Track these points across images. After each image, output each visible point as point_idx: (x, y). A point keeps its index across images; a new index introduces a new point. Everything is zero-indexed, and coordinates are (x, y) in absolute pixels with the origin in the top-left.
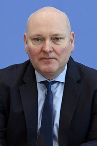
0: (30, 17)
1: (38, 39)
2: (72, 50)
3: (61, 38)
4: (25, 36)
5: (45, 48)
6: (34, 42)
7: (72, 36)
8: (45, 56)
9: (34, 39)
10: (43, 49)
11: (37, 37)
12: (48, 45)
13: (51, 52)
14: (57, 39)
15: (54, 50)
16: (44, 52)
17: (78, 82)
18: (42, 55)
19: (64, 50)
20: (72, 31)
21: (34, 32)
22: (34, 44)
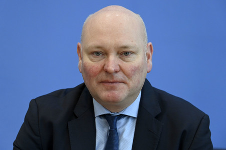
0: (87, 19)
1: (97, 53)
2: (149, 69)
3: (132, 53)
4: (79, 48)
5: (108, 66)
6: (92, 57)
7: (149, 49)
8: (108, 79)
9: (92, 53)
10: (105, 67)
11: (97, 50)
12: (113, 62)
13: (116, 72)
14: (126, 53)
15: (121, 69)
16: (107, 72)
17: (157, 117)
18: (103, 77)
19: (136, 70)
20: (149, 42)
21: (92, 43)
22: (91, 60)
